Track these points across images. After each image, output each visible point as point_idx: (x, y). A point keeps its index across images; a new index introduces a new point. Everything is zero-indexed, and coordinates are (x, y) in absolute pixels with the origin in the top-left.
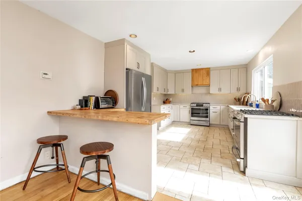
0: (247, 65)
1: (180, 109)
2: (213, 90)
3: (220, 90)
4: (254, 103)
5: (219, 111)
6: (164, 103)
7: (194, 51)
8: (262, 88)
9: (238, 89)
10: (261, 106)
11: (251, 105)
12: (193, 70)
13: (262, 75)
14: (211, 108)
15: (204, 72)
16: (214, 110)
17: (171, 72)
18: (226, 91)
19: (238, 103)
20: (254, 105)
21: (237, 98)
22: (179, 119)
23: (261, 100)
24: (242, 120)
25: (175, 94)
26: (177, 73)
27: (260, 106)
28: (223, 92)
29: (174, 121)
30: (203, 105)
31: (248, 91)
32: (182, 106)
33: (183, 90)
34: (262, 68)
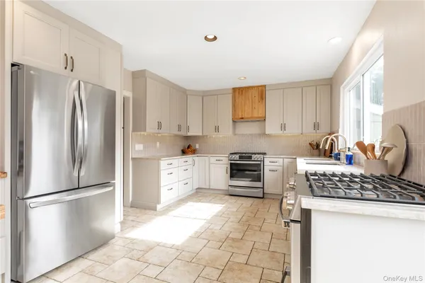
0: (331, 79)
1: (210, 164)
2: (272, 128)
3: (283, 127)
4: (342, 154)
5: (280, 168)
6: (184, 152)
7: (215, 38)
8: (359, 124)
9: (316, 126)
10: (357, 161)
11: (337, 158)
12: (234, 89)
13: (358, 97)
14: (267, 162)
15: (255, 93)
16: (272, 166)
17: (196, 93)
18: (293, 129)
19: (316, 152)
20: (343, 157)
21: (315, 143)
22: (208, 184)
23: (356, 147)
24: (296, 215)
25: (203, 137)
26: (205, 96)
27: (355, 160)
28: (288, 132)
29: (198, 188)
30: (250, 157)
31: (334, 130)
32: (213, 160)
33: (217, 129)
34: (359, 77)
